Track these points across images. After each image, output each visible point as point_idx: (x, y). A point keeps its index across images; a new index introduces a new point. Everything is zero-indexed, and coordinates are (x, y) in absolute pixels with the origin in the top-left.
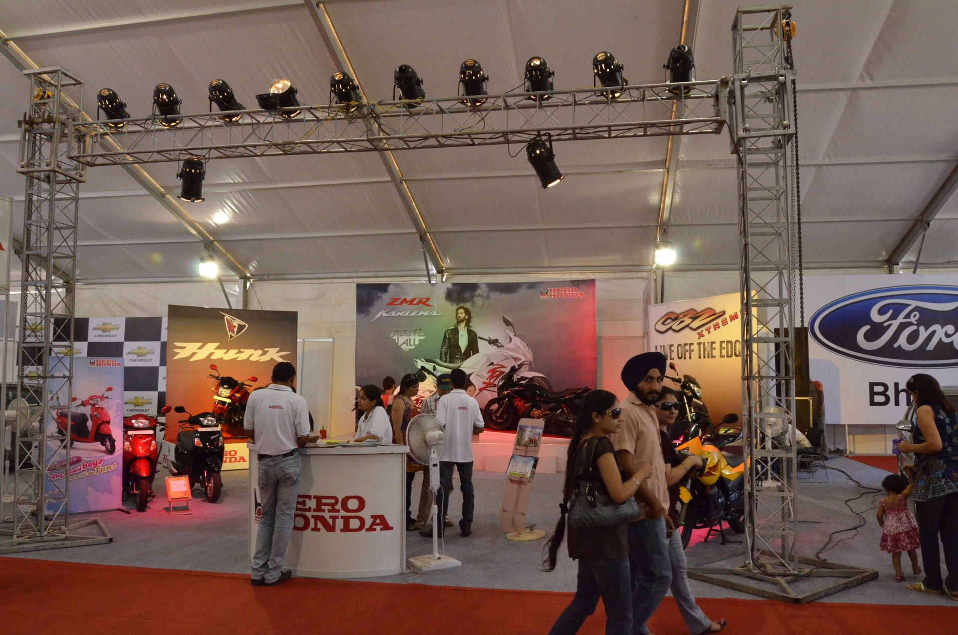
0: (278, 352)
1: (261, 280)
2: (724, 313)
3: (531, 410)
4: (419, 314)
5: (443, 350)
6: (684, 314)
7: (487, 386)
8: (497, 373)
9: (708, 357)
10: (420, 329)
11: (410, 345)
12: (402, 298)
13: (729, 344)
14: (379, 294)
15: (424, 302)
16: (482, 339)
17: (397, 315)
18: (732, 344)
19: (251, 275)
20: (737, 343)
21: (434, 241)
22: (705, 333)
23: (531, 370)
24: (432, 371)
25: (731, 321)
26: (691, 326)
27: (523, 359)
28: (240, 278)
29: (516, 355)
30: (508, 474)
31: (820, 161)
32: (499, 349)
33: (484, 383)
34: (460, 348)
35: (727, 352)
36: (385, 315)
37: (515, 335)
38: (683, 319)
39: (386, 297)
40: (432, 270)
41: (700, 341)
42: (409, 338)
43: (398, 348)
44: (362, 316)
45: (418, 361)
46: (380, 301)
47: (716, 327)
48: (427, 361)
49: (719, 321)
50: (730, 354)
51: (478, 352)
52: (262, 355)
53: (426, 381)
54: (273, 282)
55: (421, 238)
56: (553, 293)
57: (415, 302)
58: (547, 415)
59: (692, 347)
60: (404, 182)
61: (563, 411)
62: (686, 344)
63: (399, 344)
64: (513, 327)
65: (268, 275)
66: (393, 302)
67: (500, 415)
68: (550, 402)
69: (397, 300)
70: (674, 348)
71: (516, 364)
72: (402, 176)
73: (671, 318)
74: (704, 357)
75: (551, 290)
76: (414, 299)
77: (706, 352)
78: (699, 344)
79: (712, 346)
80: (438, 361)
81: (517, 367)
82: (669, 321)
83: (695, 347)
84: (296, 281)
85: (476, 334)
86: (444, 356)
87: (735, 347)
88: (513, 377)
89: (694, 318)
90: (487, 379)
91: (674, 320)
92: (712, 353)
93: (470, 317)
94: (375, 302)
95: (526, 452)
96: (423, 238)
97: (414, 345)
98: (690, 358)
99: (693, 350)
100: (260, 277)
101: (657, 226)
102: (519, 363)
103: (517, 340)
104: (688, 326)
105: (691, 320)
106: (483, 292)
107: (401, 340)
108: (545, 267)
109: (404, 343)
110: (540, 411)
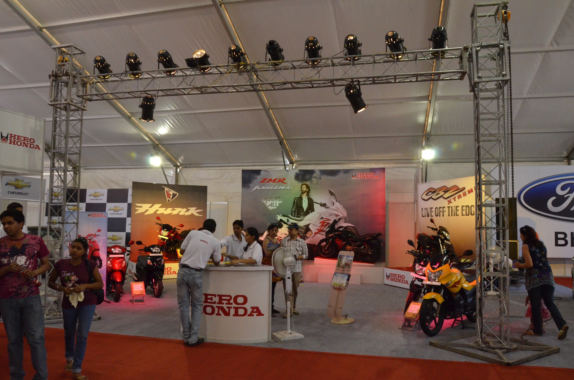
0: (195, 210)
1: (186, 167)
2: (464, 189)
3: (346, 246)
4: (279, 188)
5: (293, 209)
6: (440, 189)
7: (319, 232)
8: (325, 224)
9: (454, 216)
10: (280, 197)
11: (274, 206)
12: (269, 179)
13: (467, 208)
14: (255, 176)
15: (282, 181)
16: (316, 203)
17: (266, 188)
18: (469, 208)
19: (180, 164)
20: (472, 207)
21: (288, 144)
22: (452, 201)
23: (345, 222)
24: (287, 222)
25: (469, 194)
26: (444, 196)
27: (341, 215)
28: (174, 166)
29: (337, 213)
30: (332, 284)
31: (525, 96)
32: (327, 209)
33: (318, 229)
34: (303, 208)
35: (466, 213)
36: (258, 188)
37: (336, 201)
38: (439, 192)
39: (259, 178)
40: (287, 162)
41: (449, 205)
42: (273, 202)
43: (266, 207)
44: (245, 189)
45: (278, 216)
46: (255, 180)
47: (460, 197)
48: (283, 216)
49: (461, 193)
50: (468, 213)
51: (314, 211)
52: (186, 211)
53: (283, 228)
54: (193, 168)
55: (280, 143)
56: (359, 176)
57: (277, 181)
58: (355, 249)
59: (445, 209)
60: (270, 110)
61: (365, 247)
62: (441, 207)
63: (267, 206)
64: (335, 196)
65: (190, 165)
66: (264, 180)
67: (327, 248)
68: (357, 242)
69: (265, 179)
70: (433, 210)
71: (337, 218)
72: (270, 106)
73: (431, 192)
74: (452, 215)
75: (358, 174)
76: (276, 179)
77: (453, 212)
78: (449, 207)
79: (456, 209)
80: (290, 216)
81: (337, 220)
82: (430, 193)
83: (446, 209)
84: (206, 168)
85: (313, 200)
86: (293, 213)
87: (471, 210)
88: (335, 226)
89: (446, 192)
90: (319, 227)
91: (433, 192)
92: (456, 213)
93: (309, 190)
94: (253, 181)
95: (343, 271)
96: (281, 143)
97: (276, 206)
98: (443, 216)
99: (445, 211)
100: (186, 165)
101: (423, 136)
102: (338, 218)
103: (337, 204)
104: (442, 196)
105: (444, 193)
106: (317, 175)
107: (268, 203)
108: (354, 160)
109: (270, 205)
110: (351, 247)
